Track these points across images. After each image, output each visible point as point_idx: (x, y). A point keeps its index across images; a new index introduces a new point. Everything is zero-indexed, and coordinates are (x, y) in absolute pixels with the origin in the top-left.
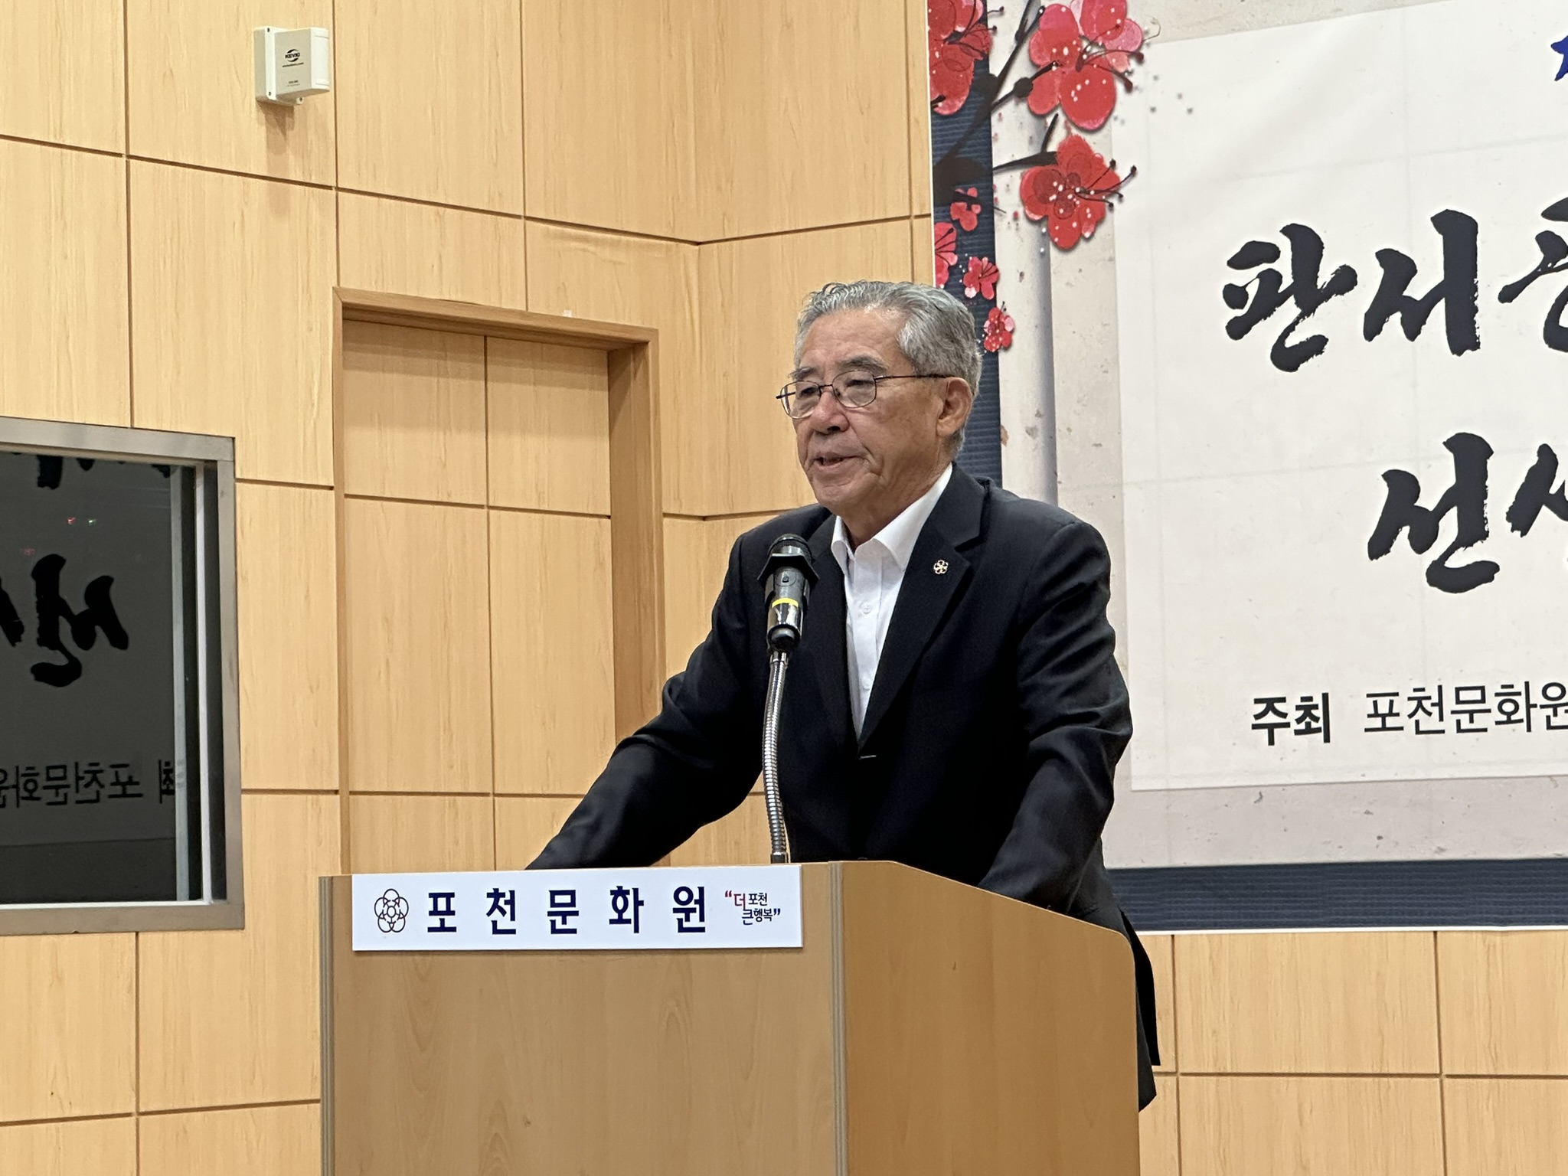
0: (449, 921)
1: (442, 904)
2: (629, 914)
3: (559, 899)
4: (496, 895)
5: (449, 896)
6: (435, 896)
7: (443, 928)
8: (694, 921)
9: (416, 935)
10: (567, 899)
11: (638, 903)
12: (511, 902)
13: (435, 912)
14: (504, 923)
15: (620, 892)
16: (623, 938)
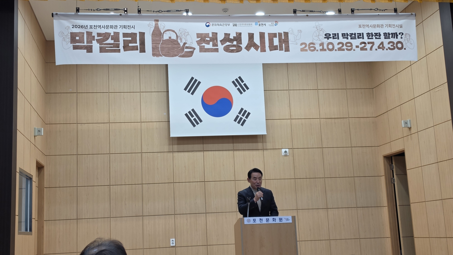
0: (255, 221)
1: (254, 220)
2: (275, 220)
3: (267, 220)
4: (260, 219)
5: (255, 219)
6: (254, 219)
7: (255, 222)
8: (281, 221)
9: (252, 222)
12: (262, 220)
13: (254, 221)
14: (261, 221)
15: (273, 218)
16: (274, 222)
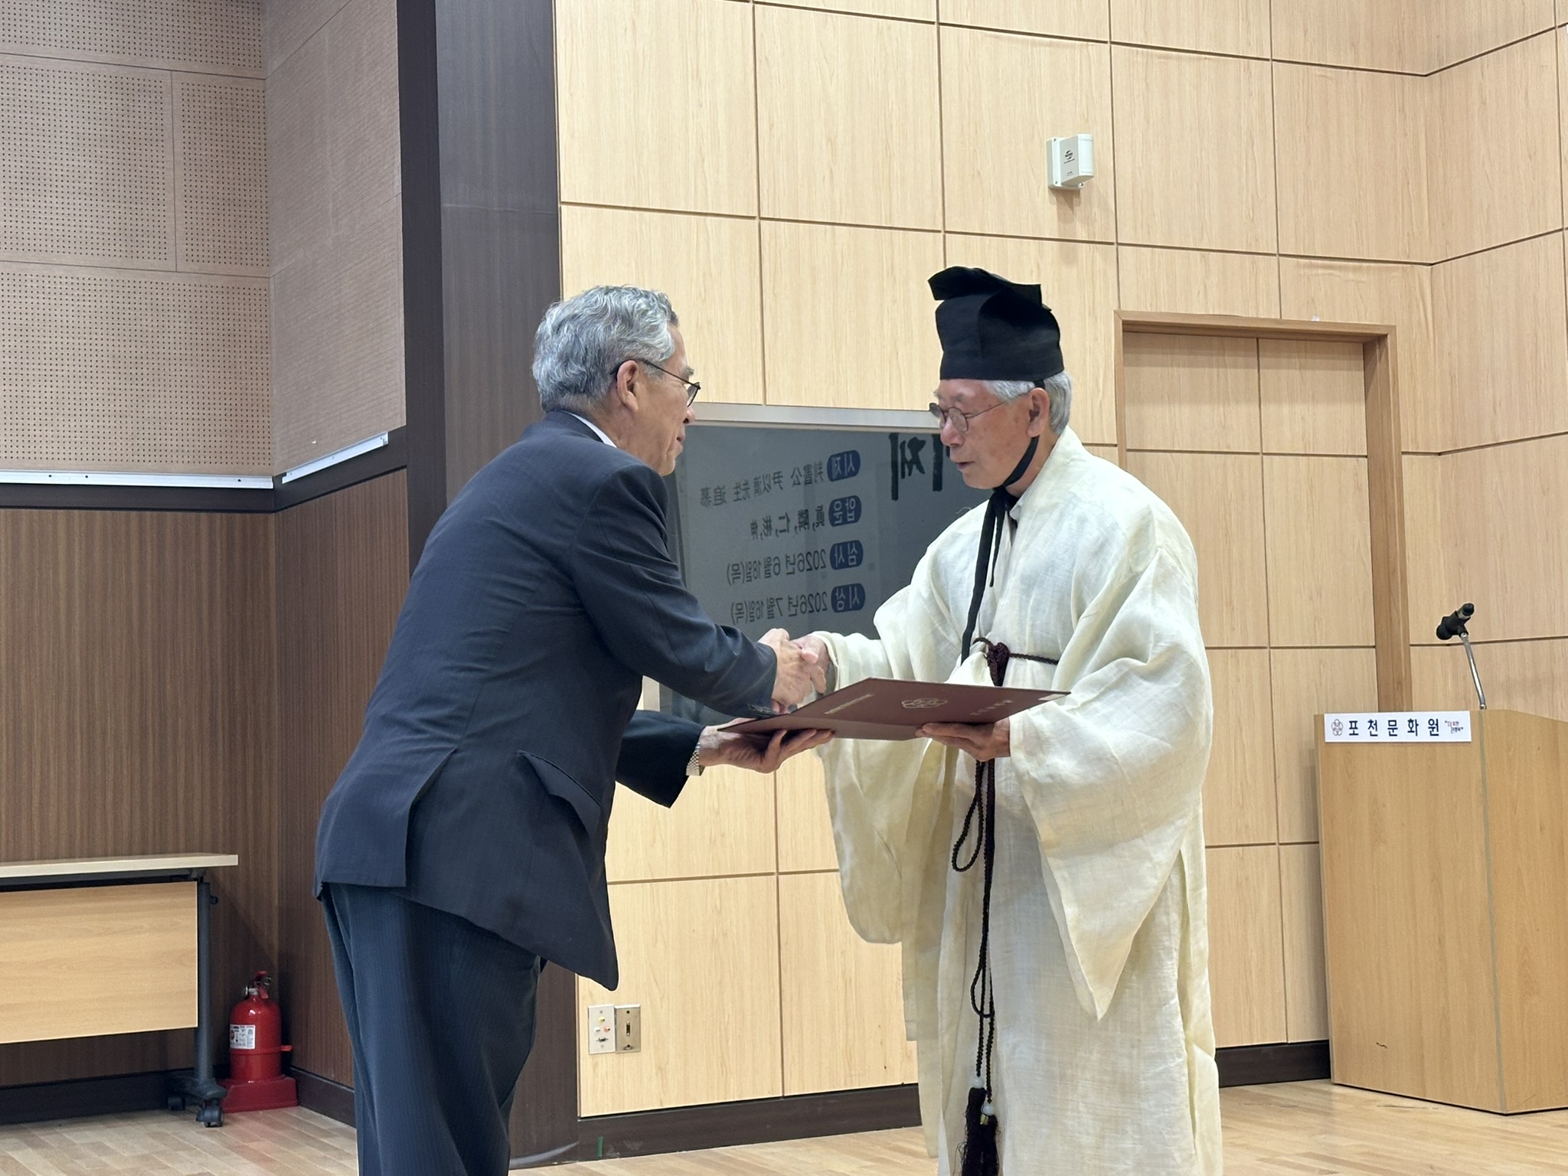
0: (1356, 731)
1: (1354, 726)
2: (1414, 729)
3: (1392, 723)
5: (1356, 722)
6: (1351, 722)
7: (1354, 734)
8: (1435, 732)
9: (1345, 737)
10: (1393, 723)
11: (1417, 725)
12: (1376, 724)
13: (1351, 728)
14: (1374, 732)
15: (1411, 721)
16: (1412, 738)
